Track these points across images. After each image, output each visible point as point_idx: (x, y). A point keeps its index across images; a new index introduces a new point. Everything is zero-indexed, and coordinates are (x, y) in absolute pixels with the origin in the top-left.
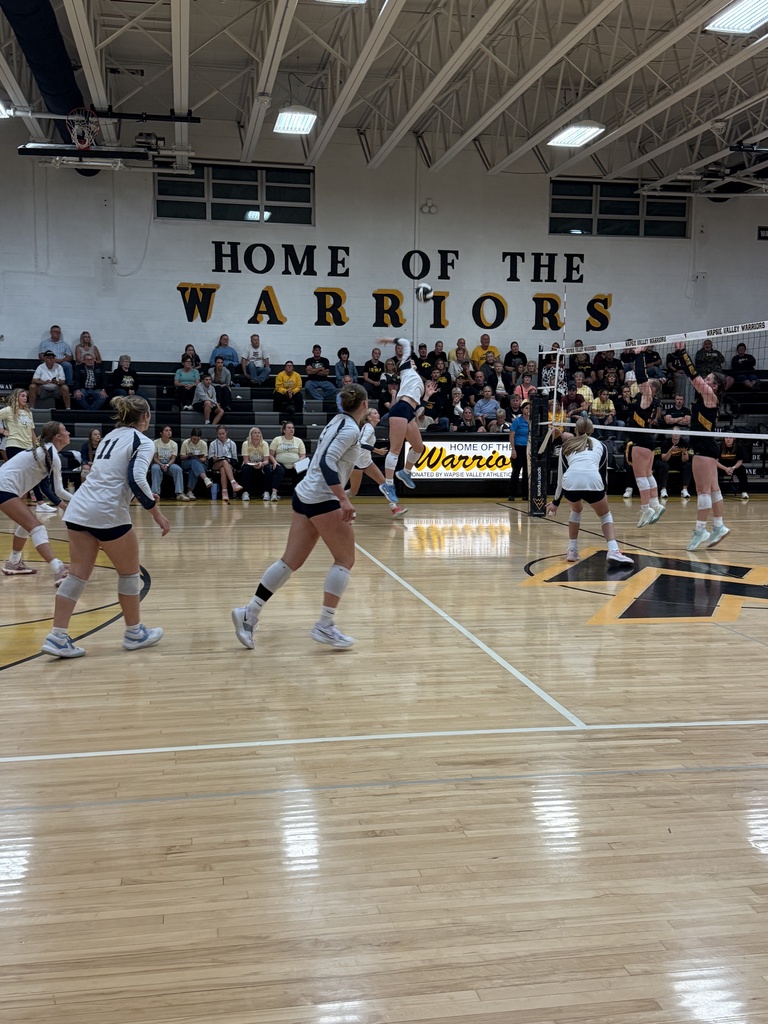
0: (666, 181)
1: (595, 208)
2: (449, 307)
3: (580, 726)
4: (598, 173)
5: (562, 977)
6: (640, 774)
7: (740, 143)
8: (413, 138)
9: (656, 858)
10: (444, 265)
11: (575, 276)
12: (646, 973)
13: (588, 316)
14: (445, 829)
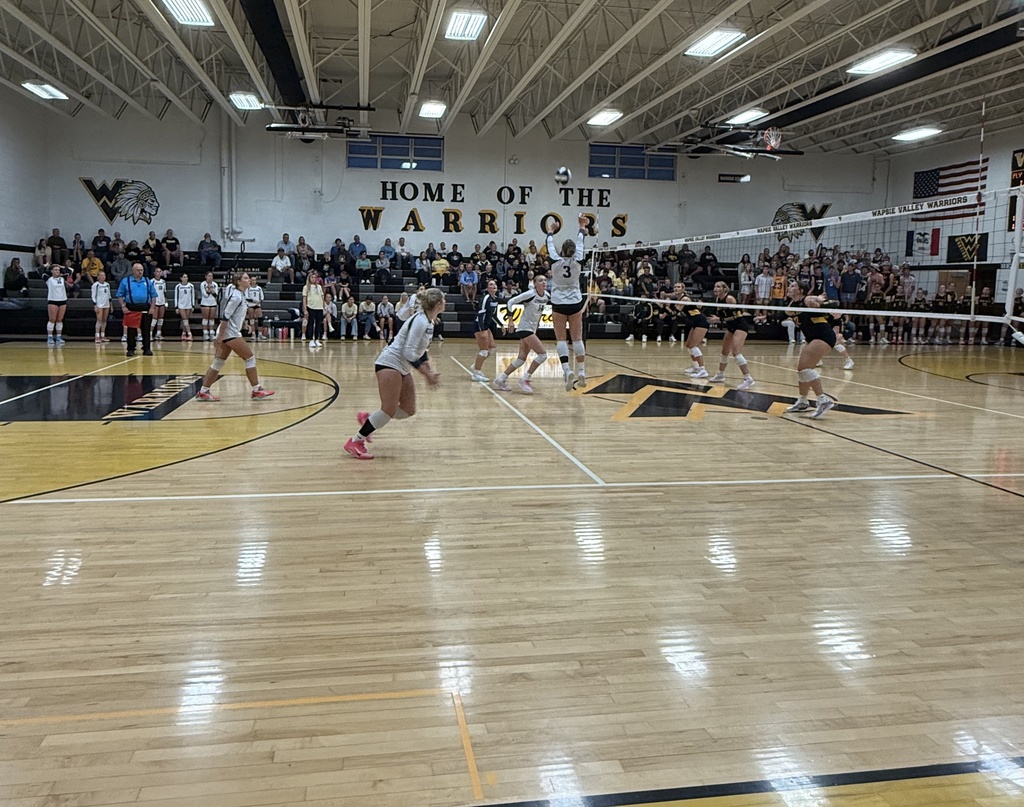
0: (661, 145)
1: (617, 162)
2: (525, 221)
3: (602, 483)
4: (619, 140)
5: (584, 635)
6: (638, 514)
7: (707, 123)
8: (504, 119)
9: (646, 565)
10: (523, 195)
11: (605, 203)
12: (636, 634)
13: (613, 227)
14: (516, 545)
